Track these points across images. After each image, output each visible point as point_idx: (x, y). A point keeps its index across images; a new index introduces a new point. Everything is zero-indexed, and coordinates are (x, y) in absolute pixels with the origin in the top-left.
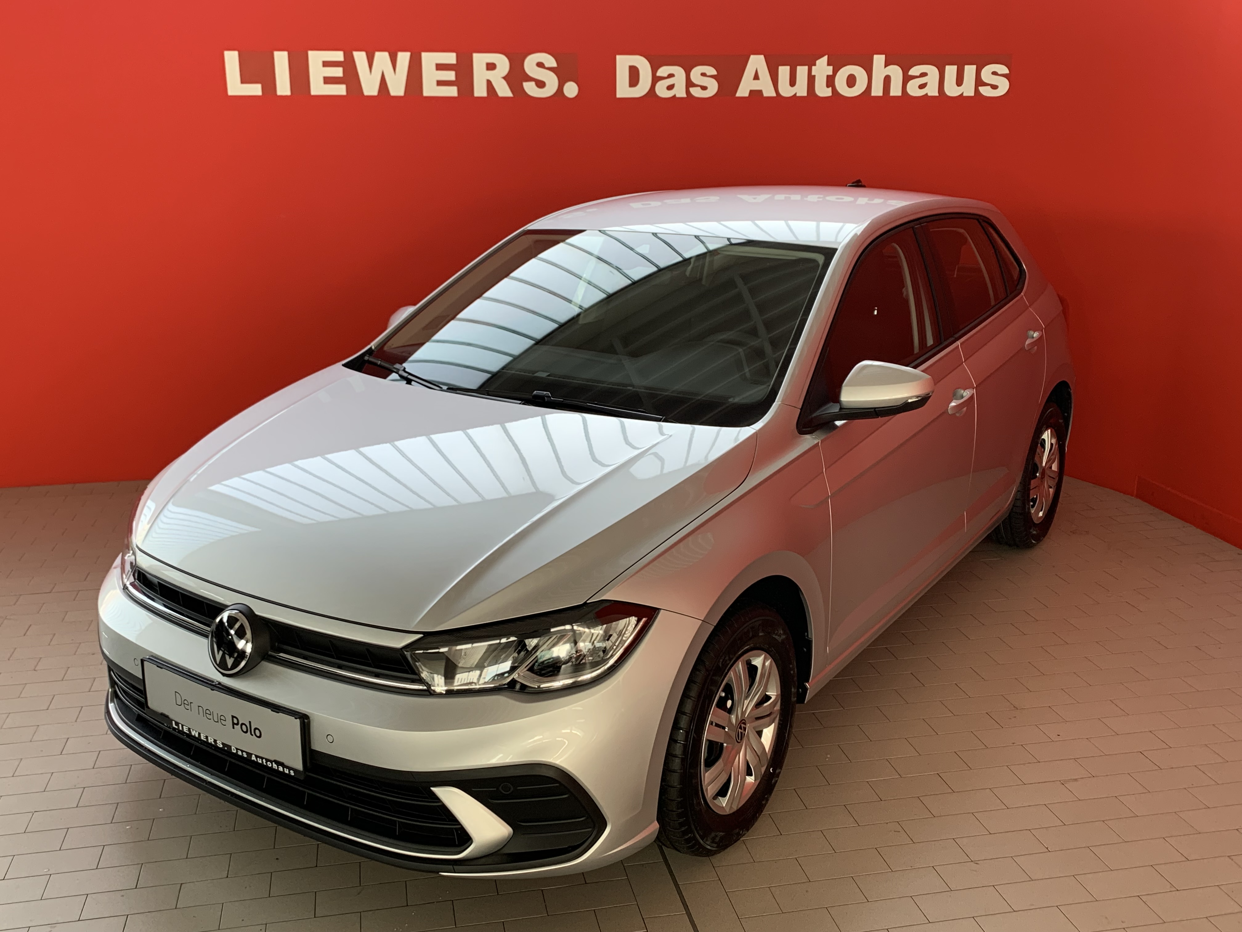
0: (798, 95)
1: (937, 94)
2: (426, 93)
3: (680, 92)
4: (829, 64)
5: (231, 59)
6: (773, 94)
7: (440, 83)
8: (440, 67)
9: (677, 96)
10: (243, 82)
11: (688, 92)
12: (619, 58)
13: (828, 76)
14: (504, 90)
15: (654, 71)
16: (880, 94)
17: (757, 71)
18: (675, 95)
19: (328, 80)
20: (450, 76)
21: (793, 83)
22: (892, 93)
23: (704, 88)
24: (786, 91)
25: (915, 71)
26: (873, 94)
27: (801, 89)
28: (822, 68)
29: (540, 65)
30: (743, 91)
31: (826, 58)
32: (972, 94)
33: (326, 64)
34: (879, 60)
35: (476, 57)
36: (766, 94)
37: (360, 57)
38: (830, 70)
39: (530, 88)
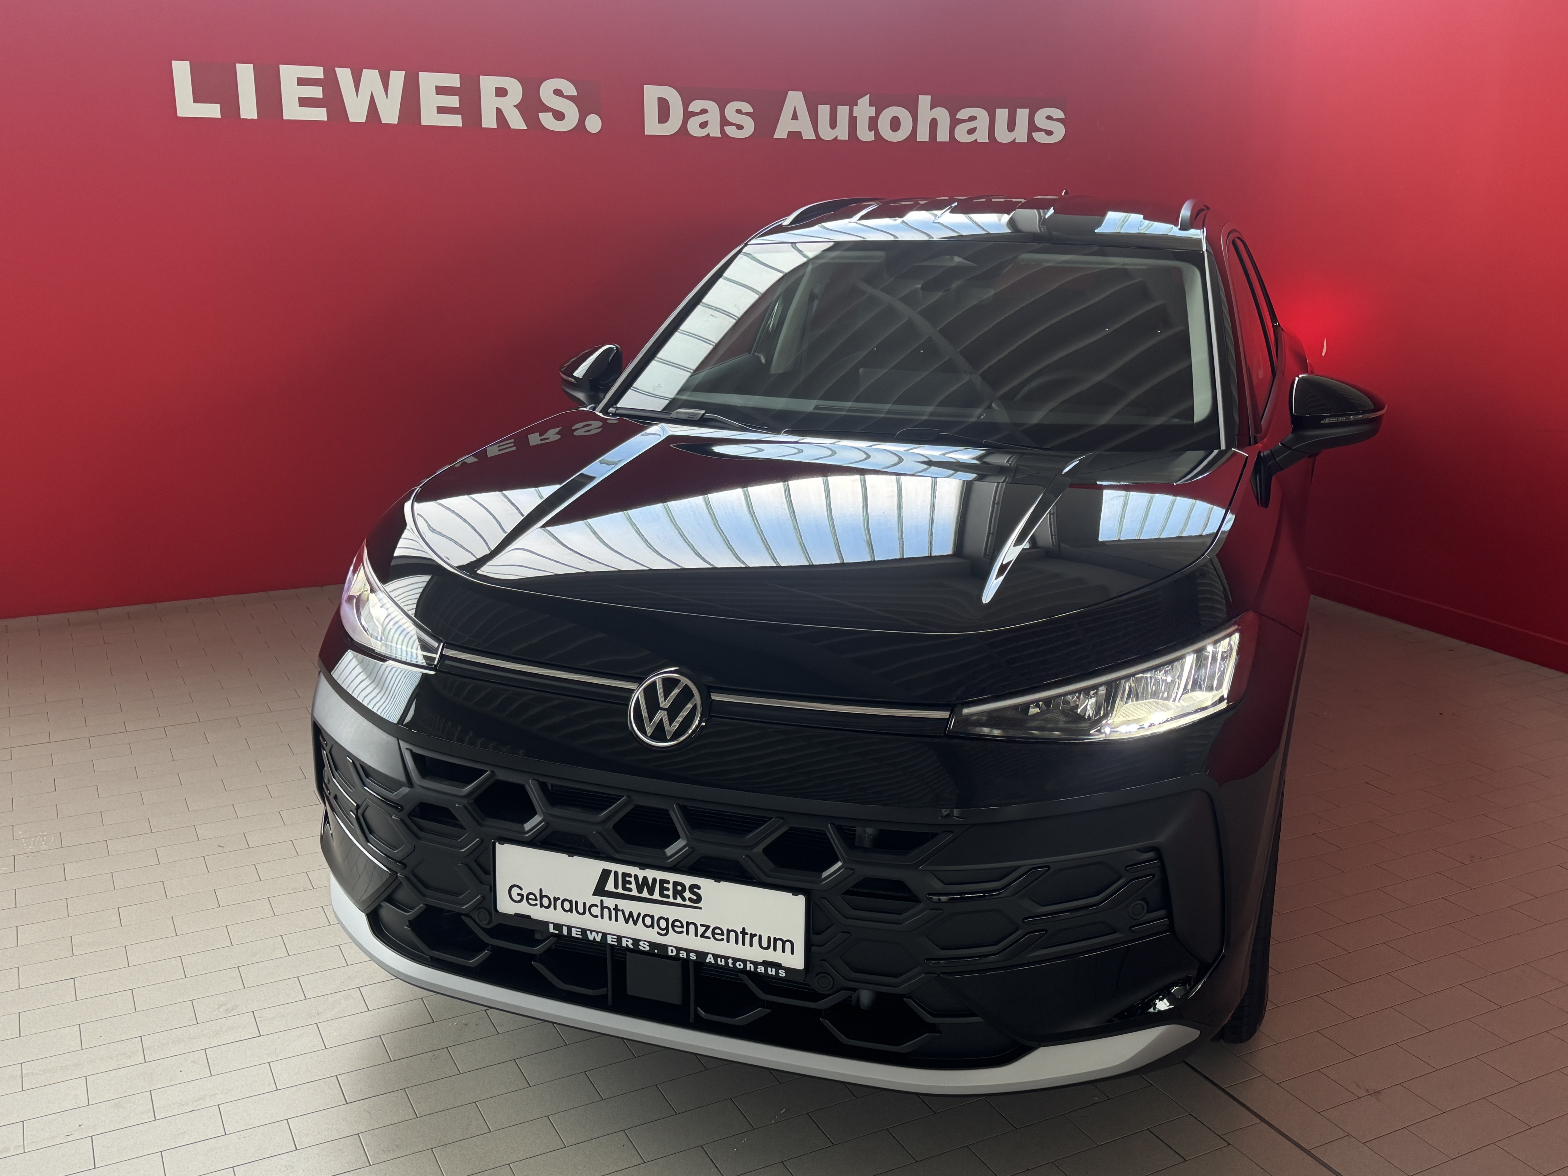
0: (838, 139)
1: (987, 141)
2: (425, 121)
3: (714, 131)
4: (871, 105)
5: (181, 71)
6: (813, 137)
7: (441, 110)
8: (441, 91)
9: (711, 135)
10: (196, 100)
11: (722, 131)
12: (647, 88)
14: (517, 122)
15: (686, 106)
16: (926, 139)
17: (795, 109)
18: (709, 135)
19: (304, 102)
20: (453, 101)
21: (833, 124)
22: (939, 139)
23: (740, 127)
24: (827, 134)
25: (963, 114)
26: (919, 139)
27: (842, 132)
28: (864, 109)
29: (558, 92)
30: (781, 133)
31: (869, 95)
32: (1025, 140)
33: (302, 82)
34: (924, 101)
35: (484, 80)
36: (805, 136)
37: (344, 75)
38: (872, 112)
39: (547, 120)
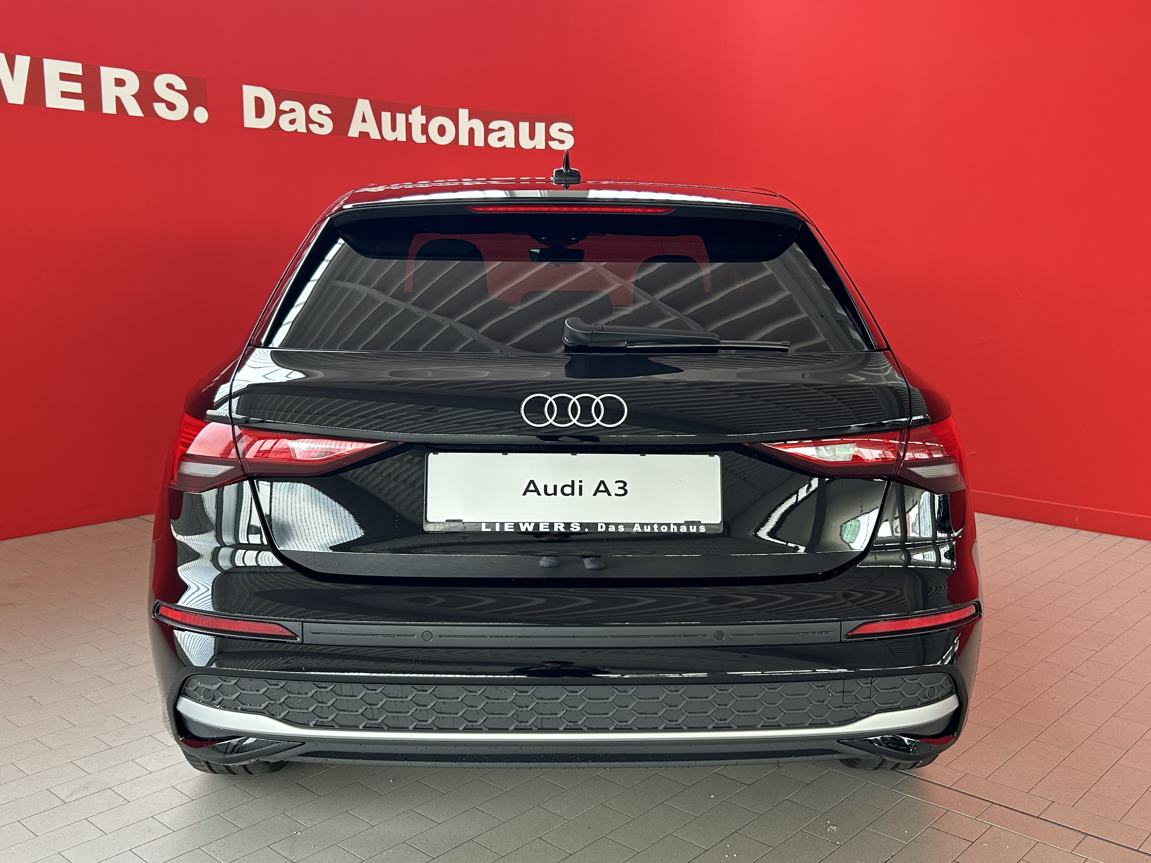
0: (398, 140)
1: (513, 146)
2: (50, 104)
3: (301, 127)
4: (422, 114)
6: (379, 138)
7: (65, 95)
8: (64, 77)
9: (299, 131)
11: (308, 128)
12: (245, 87)
13: (422, 124)
14: (134, 109)
15: (277, 104)
16: (467, 144)
17: (364, 114)
18: (296, 130)
20: (76, 88)
21: (394, 128)
22: (476, 144)
23: (321, 126)
24: (389, 135)
25: (494, 125)
26: (461, 143)
27: (401, 134)
28: (417, 117)
29: (170, 86)
30: (354, 132)
31: (420, 106)
32: (543, 147)
34: (463, 113)
35: (104, 70)
36: (372, 137)
38: (423, 119)
39: (161, 109)
